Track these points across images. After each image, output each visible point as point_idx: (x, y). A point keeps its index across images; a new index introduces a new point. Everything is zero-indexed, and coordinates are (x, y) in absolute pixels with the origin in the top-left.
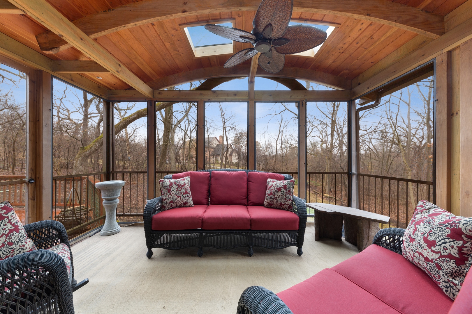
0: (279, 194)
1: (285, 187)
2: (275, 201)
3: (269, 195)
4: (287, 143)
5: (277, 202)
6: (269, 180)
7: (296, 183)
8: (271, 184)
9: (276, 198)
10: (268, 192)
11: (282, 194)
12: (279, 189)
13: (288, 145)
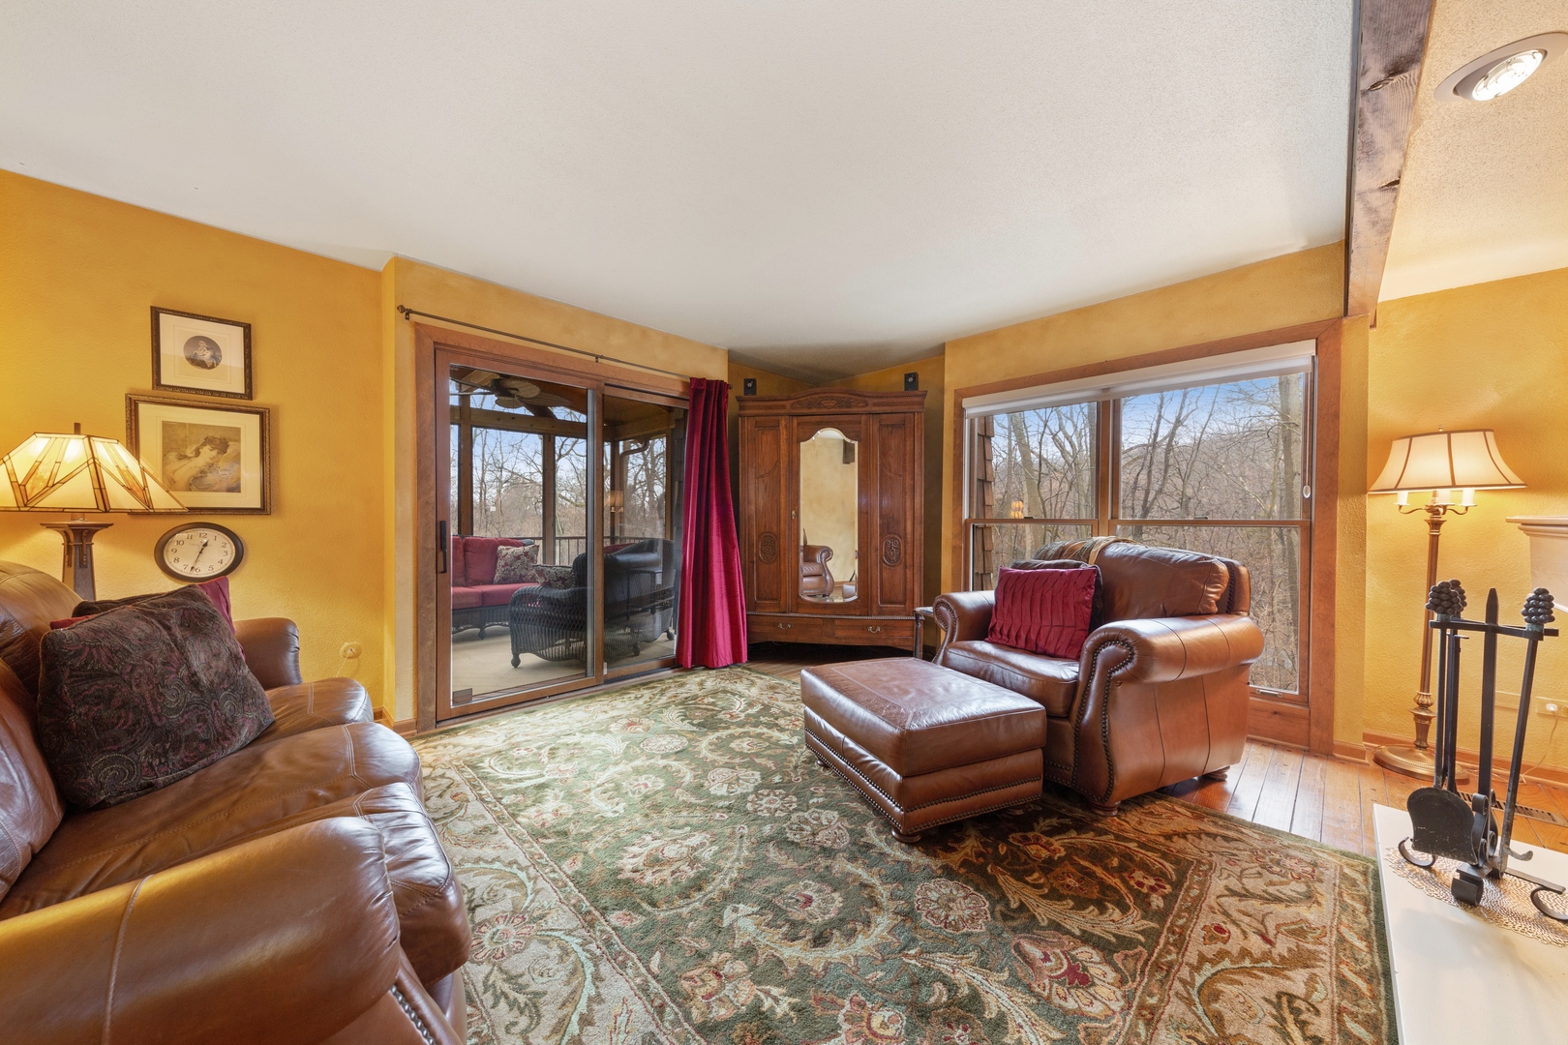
0: (519, 563)
1: (526, 554)
2: (513, 573)
3: (503, 566)
4: (502, 468)
5: (515, 574)
6: (501, 547)
7: (541, 548)
8: (504, 552)
9: (513, 570)
10: (501, 563)
11: (523, 563)
12: (518, 558)
13: (505, 474)
